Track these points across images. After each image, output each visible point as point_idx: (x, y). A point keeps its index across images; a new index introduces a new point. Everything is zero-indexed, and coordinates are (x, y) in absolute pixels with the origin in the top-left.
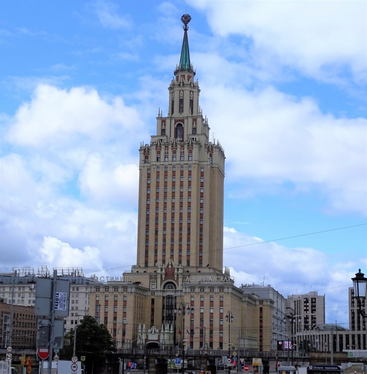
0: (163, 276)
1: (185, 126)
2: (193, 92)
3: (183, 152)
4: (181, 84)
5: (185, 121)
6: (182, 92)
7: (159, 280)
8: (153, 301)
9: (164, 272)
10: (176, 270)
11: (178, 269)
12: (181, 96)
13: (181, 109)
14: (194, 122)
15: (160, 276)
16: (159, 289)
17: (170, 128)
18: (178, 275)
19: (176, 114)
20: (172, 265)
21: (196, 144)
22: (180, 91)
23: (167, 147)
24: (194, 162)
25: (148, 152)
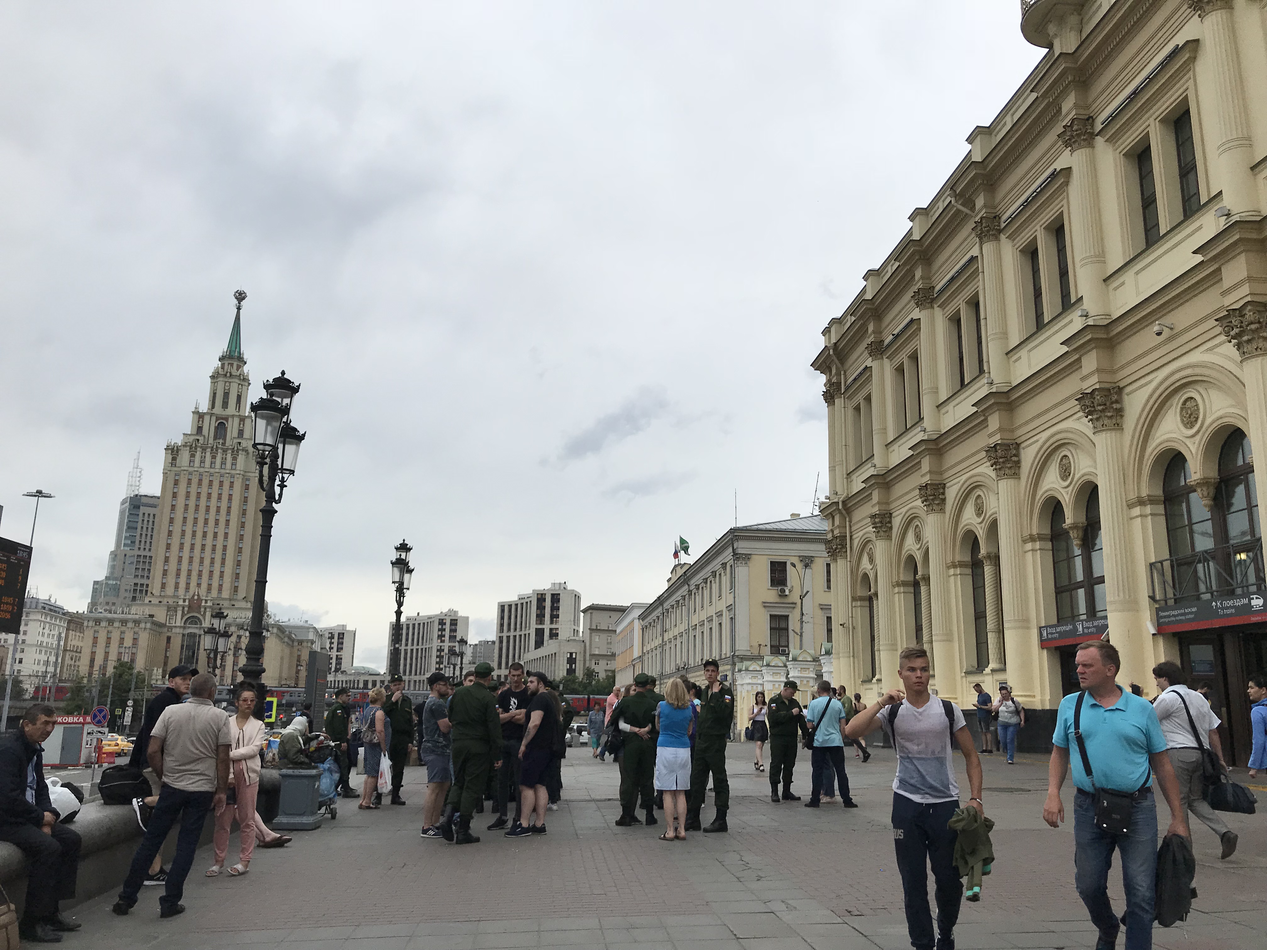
0: (186, 609)
1: (229, 425)
2: (242, 385)
3: (226, 459)
4: (228, 375)
5: (230, 420)
6: (227, 384)
7: (179, 613)
8: (169, 638)
9: (187, 603)
10: (204, 602)
11: (206, 602)
12: (227, 388)
13: (225, 405)
14: (242, 423)
15: (181, 608)
16: (178, 624)
17: (209, 426)
18: (205, 609)
19: (218, 410)
20: (198, 595)
21: (243, 450)
22: (226, 382)
23: (204, 450)
24: (238, 472)
25: (177, 452)
